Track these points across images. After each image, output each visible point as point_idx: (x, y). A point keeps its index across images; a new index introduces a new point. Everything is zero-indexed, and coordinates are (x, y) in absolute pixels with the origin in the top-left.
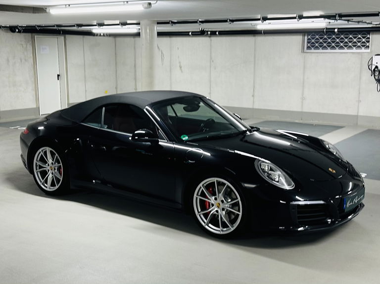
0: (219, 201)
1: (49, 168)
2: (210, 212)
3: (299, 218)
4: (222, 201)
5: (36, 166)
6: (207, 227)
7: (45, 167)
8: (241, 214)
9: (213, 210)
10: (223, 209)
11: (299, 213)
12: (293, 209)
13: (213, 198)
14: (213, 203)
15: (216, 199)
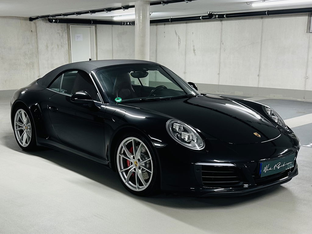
0: (136, 160)
1: (24, 128)
2: (130, 169)
3: (204, 179)
4: (139, 160)
5: (17, 125)
6: (126, 184)
7: (22, 127)
8: (152, 172)
9: (132, 168)
10: (140, 168)
11: (204, 174)
12: (198, 170)
13: (132, 156)
14: (132, 161)
15: (134, 158)
